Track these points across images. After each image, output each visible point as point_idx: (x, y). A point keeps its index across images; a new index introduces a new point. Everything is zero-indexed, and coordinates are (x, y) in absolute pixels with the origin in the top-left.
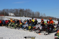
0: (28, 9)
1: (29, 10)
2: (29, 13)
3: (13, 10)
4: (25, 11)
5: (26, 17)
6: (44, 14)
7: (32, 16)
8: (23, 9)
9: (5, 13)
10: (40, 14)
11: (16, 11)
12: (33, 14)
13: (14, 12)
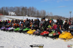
0: (31, 7)
1: (33, 8)
2: (33, 11)
5: (29, 16)
6: (51, 12)
7: (36, 15)
8: (26, 7)
9: (4, 11)
10: (46, 13)
12: (38, 13)
13: (15, 11)
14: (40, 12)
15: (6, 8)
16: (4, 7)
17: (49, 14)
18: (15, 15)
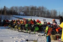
0: (41, 7)
1: (43, 8)
2: (42, 11)
3: (23, 8)
4: (38, 9)
5: (38, 16)
8: (36, 7)
9: (13, 11)
10: (57, 13)
11: (26, 9)
12: (48, 13)
14: (50, 12)
15: (16, 7)
16: (14, 7)
17: (60, 14)
18: (24, 15)
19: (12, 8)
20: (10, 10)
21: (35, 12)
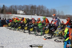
0: (41, 6)
1: (42, 7)
2: (42, 10)
3: (23, 7)
4: (38, 8)
5: (38, 15)
6: (62, 11)
8: (35, 6)
10: (56, 12)
11: (26, 8)
12: (48, 12)
14: (50, 11)
15: (15, 6)
16: (13, 6)
17: (60, 13)
18: (24, 14)
19: (11, 7)
20: (9, 9)
21: (35, 11)
